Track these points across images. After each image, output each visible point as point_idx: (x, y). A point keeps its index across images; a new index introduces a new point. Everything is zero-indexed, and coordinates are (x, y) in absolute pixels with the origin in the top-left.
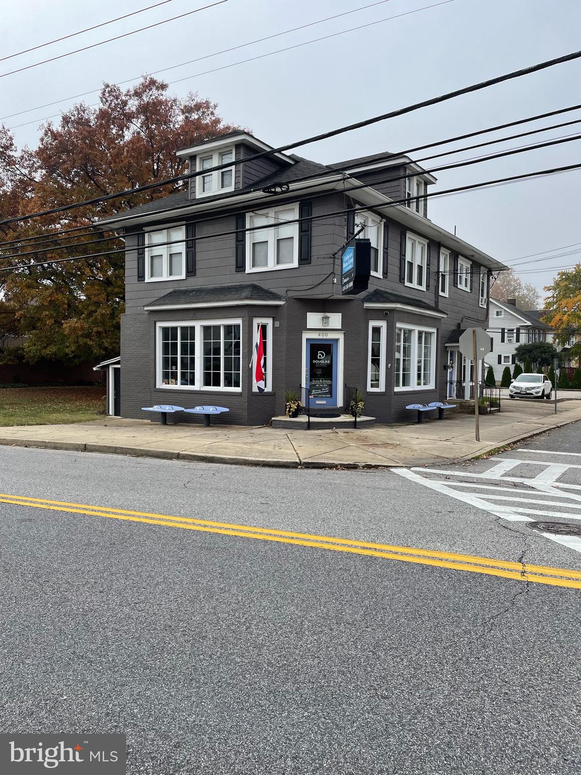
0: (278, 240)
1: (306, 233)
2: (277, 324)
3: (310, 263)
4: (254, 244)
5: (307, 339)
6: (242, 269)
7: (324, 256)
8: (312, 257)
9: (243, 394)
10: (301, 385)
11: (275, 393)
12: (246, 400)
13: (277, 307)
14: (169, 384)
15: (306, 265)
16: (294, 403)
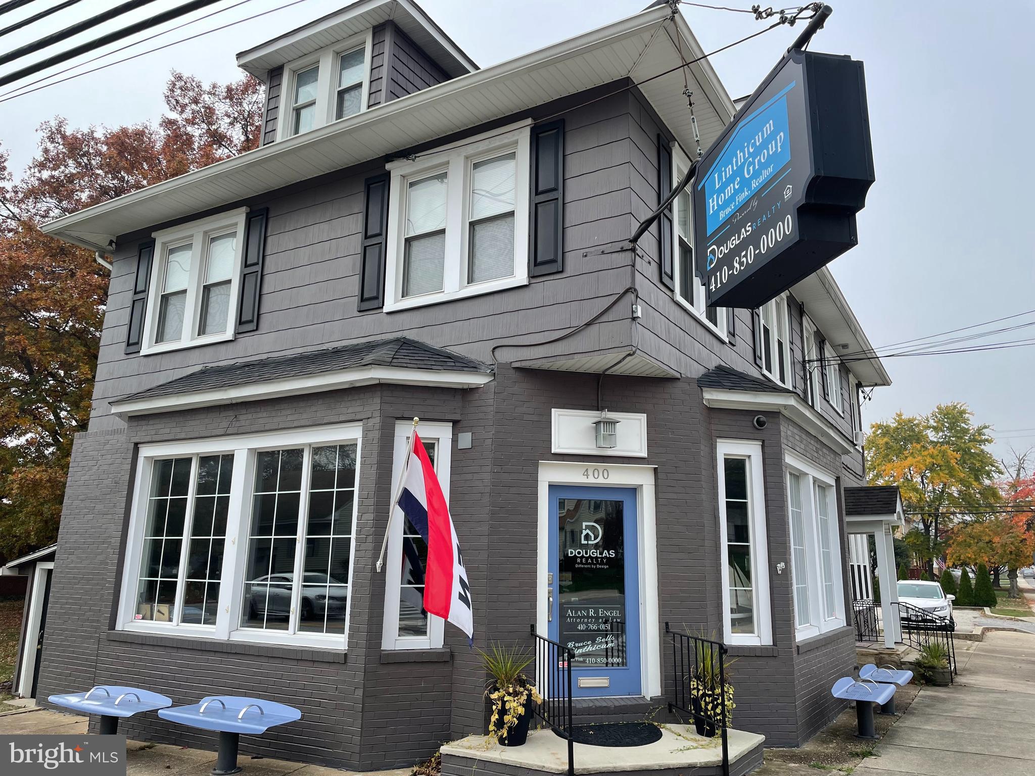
0: (472, 225)
1: (551, 196)
2: (466, 440)
3: (562, 272)
4: (409, 241)
5: (552, 487)
6: (375, 304)
7: (602, 248)
8: (569, 256)
9: (351, 658)
10: (533, 627)
11: (452, 655)
12: (359, 678)
13: (466, 392)
14: (152, 619)
15: (552, 277)
16: (516, 694)
